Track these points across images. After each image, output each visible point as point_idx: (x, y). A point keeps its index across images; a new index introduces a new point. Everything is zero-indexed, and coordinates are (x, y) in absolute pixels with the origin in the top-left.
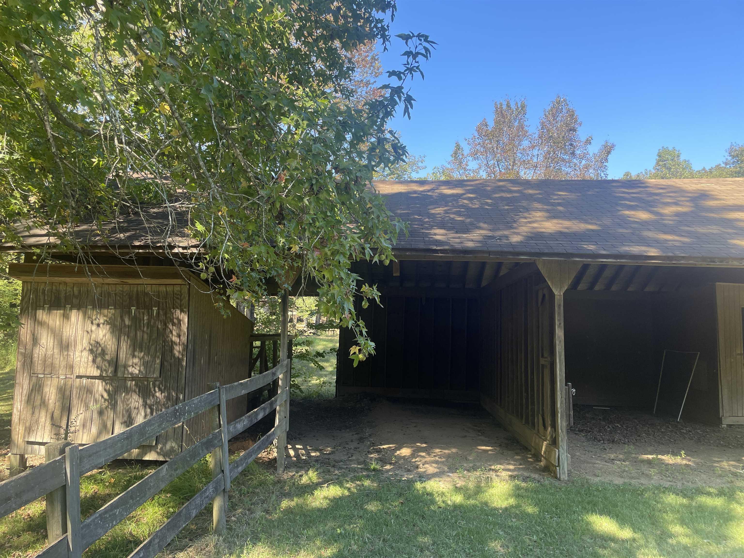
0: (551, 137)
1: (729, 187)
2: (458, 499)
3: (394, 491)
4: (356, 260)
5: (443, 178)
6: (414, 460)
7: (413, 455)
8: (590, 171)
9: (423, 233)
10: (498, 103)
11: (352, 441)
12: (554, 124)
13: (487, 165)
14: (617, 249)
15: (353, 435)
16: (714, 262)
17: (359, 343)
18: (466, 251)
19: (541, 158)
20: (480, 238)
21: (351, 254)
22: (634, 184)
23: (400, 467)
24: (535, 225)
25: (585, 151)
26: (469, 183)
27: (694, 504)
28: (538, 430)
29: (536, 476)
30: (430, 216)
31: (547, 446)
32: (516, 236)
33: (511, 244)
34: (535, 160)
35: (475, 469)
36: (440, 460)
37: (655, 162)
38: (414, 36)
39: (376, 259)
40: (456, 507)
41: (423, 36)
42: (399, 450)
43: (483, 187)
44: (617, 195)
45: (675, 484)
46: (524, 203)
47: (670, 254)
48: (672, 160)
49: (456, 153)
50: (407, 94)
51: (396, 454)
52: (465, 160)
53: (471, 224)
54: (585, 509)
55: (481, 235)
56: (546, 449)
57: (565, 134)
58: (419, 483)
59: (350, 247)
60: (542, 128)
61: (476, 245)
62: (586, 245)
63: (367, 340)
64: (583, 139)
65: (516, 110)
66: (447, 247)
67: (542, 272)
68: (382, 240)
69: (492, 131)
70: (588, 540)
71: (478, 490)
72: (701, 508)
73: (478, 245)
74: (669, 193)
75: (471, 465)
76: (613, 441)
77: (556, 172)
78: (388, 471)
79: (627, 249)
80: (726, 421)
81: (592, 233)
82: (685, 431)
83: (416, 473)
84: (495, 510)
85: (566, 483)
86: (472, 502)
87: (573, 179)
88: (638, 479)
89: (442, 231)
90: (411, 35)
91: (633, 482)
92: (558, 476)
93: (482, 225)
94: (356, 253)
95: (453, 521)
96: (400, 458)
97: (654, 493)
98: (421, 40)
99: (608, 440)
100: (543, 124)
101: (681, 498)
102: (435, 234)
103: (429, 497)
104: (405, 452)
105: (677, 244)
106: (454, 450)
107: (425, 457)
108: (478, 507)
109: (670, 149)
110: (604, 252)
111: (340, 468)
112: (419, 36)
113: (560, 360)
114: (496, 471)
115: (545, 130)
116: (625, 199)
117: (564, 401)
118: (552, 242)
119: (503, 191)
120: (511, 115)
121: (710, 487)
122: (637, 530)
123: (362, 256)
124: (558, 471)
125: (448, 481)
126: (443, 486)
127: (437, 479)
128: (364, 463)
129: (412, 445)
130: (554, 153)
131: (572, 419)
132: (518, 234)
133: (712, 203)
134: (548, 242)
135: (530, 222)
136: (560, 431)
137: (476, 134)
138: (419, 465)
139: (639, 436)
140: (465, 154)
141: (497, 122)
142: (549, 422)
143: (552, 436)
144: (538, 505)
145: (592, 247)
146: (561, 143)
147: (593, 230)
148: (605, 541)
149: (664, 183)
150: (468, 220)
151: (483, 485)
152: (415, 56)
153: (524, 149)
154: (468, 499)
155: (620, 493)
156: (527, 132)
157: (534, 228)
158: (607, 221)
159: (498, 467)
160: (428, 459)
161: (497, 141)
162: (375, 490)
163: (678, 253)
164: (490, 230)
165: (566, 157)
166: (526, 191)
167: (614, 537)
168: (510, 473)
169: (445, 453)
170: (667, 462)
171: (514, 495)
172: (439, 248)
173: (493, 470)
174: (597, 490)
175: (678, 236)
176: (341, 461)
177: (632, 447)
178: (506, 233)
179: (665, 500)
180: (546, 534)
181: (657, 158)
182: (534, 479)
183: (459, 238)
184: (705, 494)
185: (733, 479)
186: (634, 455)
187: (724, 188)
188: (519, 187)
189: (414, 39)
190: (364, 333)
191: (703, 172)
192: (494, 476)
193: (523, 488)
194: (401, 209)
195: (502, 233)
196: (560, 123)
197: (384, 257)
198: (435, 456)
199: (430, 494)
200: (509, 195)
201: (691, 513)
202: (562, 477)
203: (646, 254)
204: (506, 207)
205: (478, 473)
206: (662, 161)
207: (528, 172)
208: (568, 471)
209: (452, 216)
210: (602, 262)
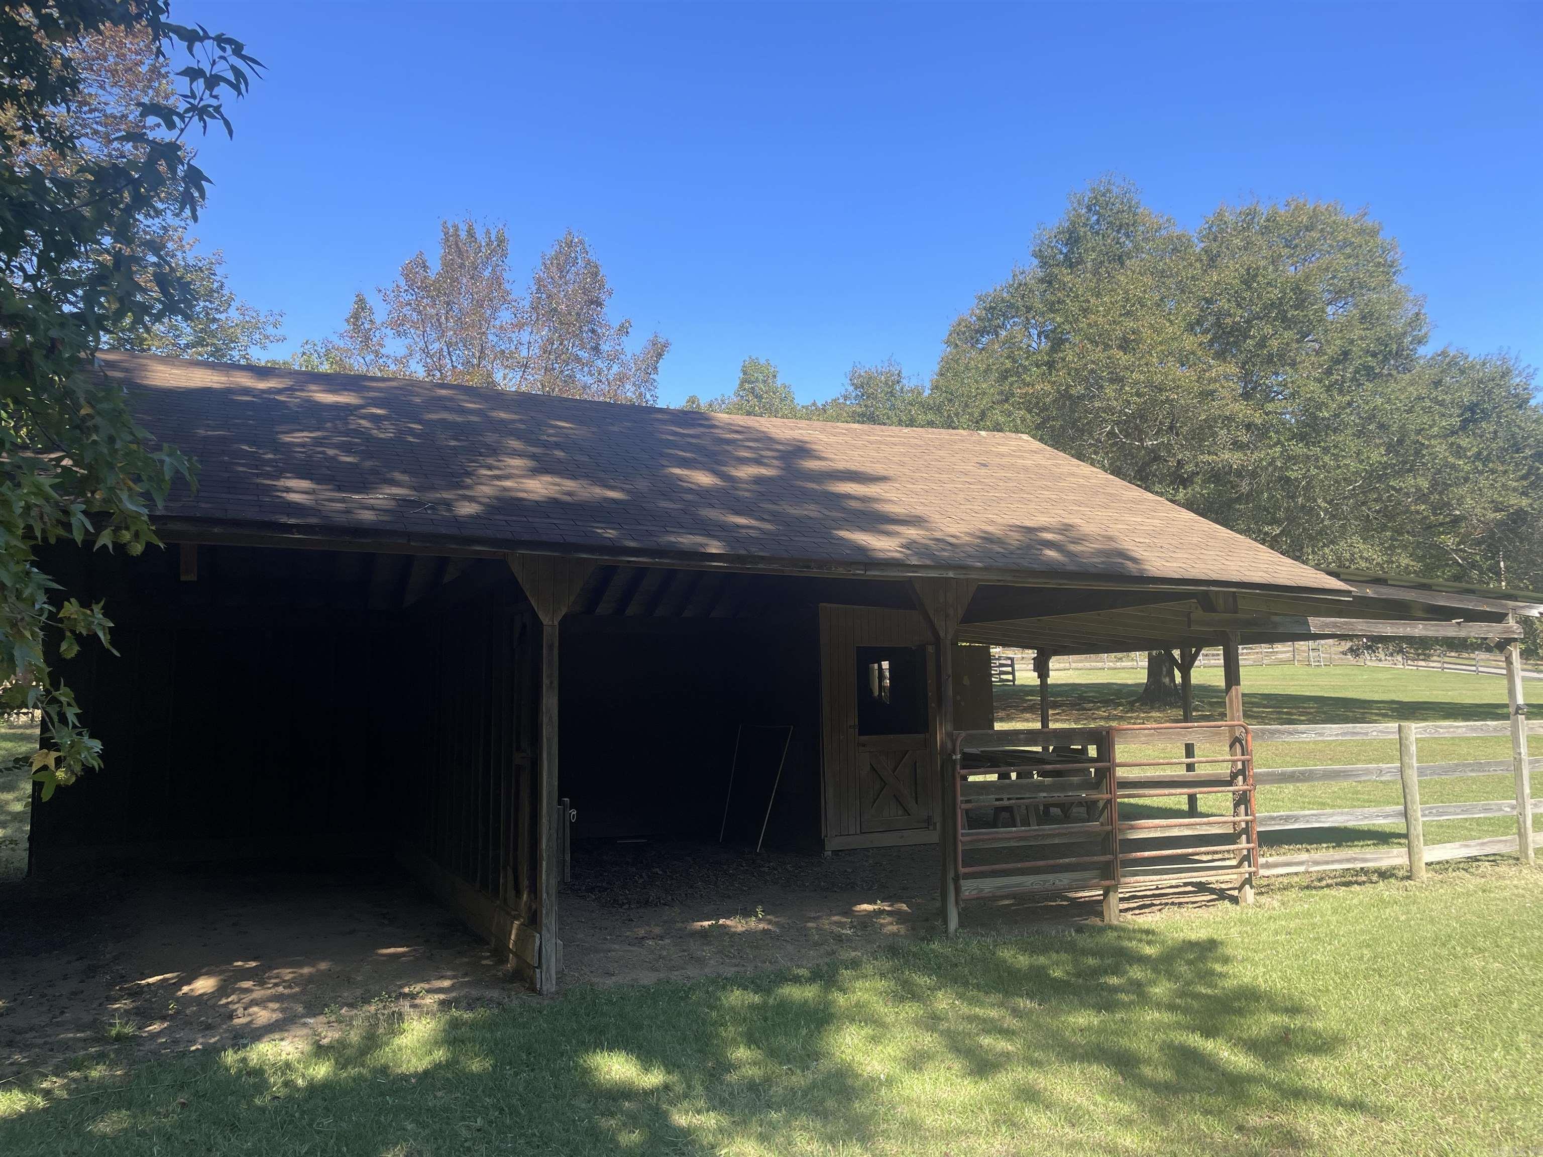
0: (555, 310)
1: (840, 439)
2: (322, 1070)
3: (168, 1079)
4: (45, 539)
5: (325, 368)
6: (224, 1001)
7: (222, 990)
8: (628, 387)
9: (258, 484)
10: (449, 225)
11: (65, 977)
12: (560, 286)
13: (425, 351)
14: (655, 539)
15: (69, 962)
16: (808, 567)
17: (56, 744)
18: (359, 531)
19: (536, 351)
20: (391, 505)
21: (29, 528)
22: (693, 419)
23: (188, 1023)
24: (508, 484)
25: (617, 347)
26: (374, 384)
27: (771, 1001)
28: (505, 900)
29: (495, 994)
30: (277, 447)
31: (519, 929)
32: (468, 504)
33: (457, 521)
34: (524, 353)
35: (366, 1001)
36: (287, 991)
37: (738, 382)
38: (207, 36)
39: (105, 539)
40: (315, 1089)
41: (230, 41)
42: (189, 983)
43: (405, 396)
44: (664, 437)
45: (743, 969)
46: (490, 438)
47: (743, 552)
48: (764, 382)
49: (356, 316)
50: (188, 164)
51: (180, 993)
52: (377, 334)
53: (374, 471)
54: (583, 1043)
55: (393, 498)
56: (517, 935)
57: (582, 309)
58: (230, 1052)
59: (28, 508)
60: (538, 290)
61: (381, 518)
62: (602, 528)
63: (80, 734)
64: (616, 325)
65: (488, 245)
66: (313, 521)
67: (520, 580)
68: (124, 496)
69: (437, 281)
70: (583, 1106)
71: (372, 1042)
72: (783, 1007)
73: (385, 518)
74: (748, 440)
75: (359, 992)
76: (647, 903)
77: (565, 381)
78: (154, 1036)
79: (672, 539)
80: (833, 843)
81: (614, 506)
82: (766, 870)
83: (227, 1031)
84: (402, 1079)
85: (552, 998)
86: (353, 1071)
87: (596, 399)
88: (682, 969)
89: (305, 484)
90: (201, 33)
91: (675, 976)
92: (538, 986)
93: (398, 476)
94: (44, 523)
95: (304, 1122)
96: (190, 1000)
97: (708, 992)
98: (224, 50)
99: (638, 902)
100: (539, 281)
101: (751, 995)
102: (288, 490)
103: (252, 1080)
104: (204, 985)
105: (753, 533)
106: (323, 966)
107: (252, 991)
108: (366, 1080)
109: (762, 361)
110: (632, 544)
111: (26, 1046)
112: (221, 40)
113: (549, 754)
114: (413, 996)
115: (544, 296)
116: (675, 446)
117: (555, 835)
118: (537, 520)
119: (446, 409)
120: (476, 254)
121: (798, 967)
122: (671, 1067)
123: (61, 532)
124: (538, 976)
125: (302, 1037)
126: (290, 1049)
127: (277, 1036)
128: (93, 1024)
129: (224, 968)
130: (561, 344)
131: (568, 870)
132: (471, 499)
133: (812, 465)
134: (530, 520)
135: (498, 478)
136: (544, 896)
137: (402, 283)
138: (236, 1010)
139: (692, 887)
140: (378, 322)
141: (448, 265)
142: (525, 883)
143: (530, 908)
144: (492, 1052)
145: (611, 533)
146: (575, 325)
147: (614, 501)
148: (614, 1100)
149: (741, 423)
150: (368, 464)
151: (381, 1031)
152: (213, 81)
153: (501, 327)
154: (344, 1067)
155: (649, 1002)
156: (508, 294)
157: (505, 489)
158: (642, 485)
159: (418, 987)
160: (258, 994)
161: (448, 304)
162: (118, 1084)
163: (755, 550)
164: (414, 488)
165: (584, 355)
166: (494, 414)
167: (630, 1090)
168: (442, 996)
169: (302, 975)
170: (733, 930)
171: (447, 1041)
172: (292, 521)
173: (405, 996)
174: (610, 1002)
175: (757, 519)
176: (32, 1029)
177: (677, 909)
178: (447, 495)
179: (725, 1002)
180: (501, 1110)
181: (741, 375)
182: (491, 1000)
183: (343, 500)
184: (790, 980)
185: (834, 947)
186: (679, 925)
187: (832, 439)
188: (479, 403)
189: (208, 43)
190: (71, 718)
191: (813, 408)
192: (407, 1009)
193: (465, 1023)
194: (208, 426)
195: (438, 495)
196: (571, 286)
197: (126, 536)
198: (276, 985)
199: (258, 1072)
200: (459, 419)
201: (766, 1019)
202: (544, 988)
203: (703, 551)
204: (453, 443)
205: (373, 1008)
206: (749, 383)
207: (511, 375)
208: (557, 973)
209: (331, 452)
210: (629, 562)
